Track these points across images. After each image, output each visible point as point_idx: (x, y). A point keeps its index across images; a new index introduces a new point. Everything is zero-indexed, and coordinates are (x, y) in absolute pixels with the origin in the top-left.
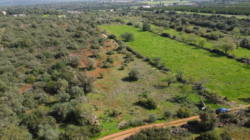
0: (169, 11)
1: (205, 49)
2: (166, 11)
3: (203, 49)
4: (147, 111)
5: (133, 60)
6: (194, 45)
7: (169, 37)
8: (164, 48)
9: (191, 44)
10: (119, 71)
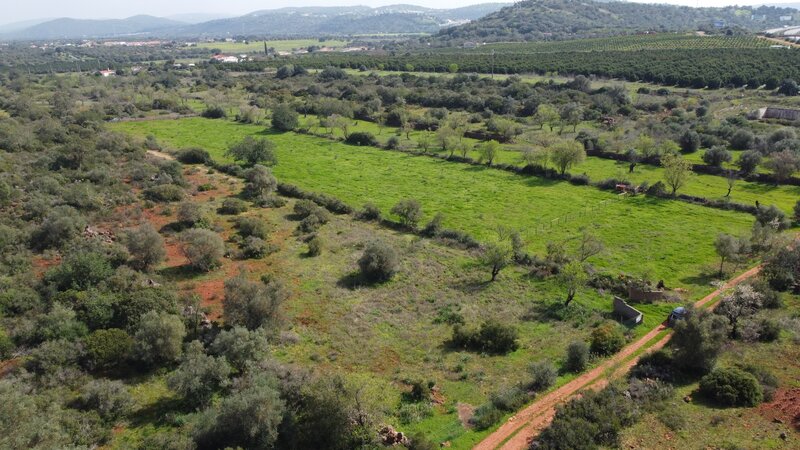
0: (320, 71)
1: (499, 167)
2: (311, 71)
3: (494, 167)
4: (498, 359)
5: (325, 223)
6: (465, 161)
7: (375, 145)
8: (386, 177)
9: (453, 159)
10: (308, 261)
